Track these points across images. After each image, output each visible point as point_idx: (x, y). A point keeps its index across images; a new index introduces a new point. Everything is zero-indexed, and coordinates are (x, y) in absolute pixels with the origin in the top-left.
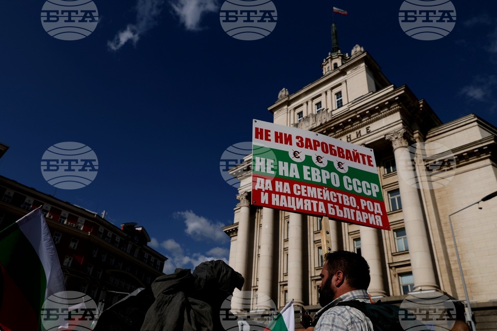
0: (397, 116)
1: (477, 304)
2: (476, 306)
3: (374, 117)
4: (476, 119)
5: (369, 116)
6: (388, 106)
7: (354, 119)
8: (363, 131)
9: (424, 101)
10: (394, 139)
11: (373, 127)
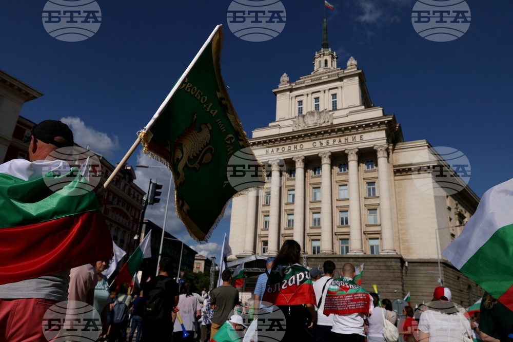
0: (383, 134)
1: (412, 259)
2: (410, 261)
3: (368, 129)
4: (427, 144)
5: (364, 128)
6: (379, 126)
7: (353, 128)
8: (358, 137)
9: (400, 125)
10: (379, 150)
11: (366, 136)
